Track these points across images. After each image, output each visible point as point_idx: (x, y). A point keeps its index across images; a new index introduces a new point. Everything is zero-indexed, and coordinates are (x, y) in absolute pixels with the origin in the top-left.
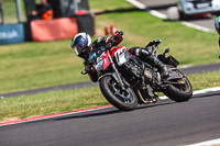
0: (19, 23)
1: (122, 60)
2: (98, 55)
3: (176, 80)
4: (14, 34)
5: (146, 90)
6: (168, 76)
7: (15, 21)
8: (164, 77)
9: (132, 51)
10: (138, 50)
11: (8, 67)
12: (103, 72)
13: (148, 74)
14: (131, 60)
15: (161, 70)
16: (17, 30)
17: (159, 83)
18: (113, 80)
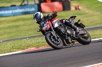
0: (36, 4)
1: (56, 25)
2: (45, 23)
3: (83, 35)
4: (33, 9)
5: (68, 39)
6: (79, 33)
7: (33, 3)
8: (77, 33)
9: (61, 21)
10: (64, 21)
11: (30, 24)
12: (47, 31)
13: (69, 32)
14: (60, 25)
15: (75, 30)
16: (34, 7)
17: (74, 36)
18: (52, 34)
